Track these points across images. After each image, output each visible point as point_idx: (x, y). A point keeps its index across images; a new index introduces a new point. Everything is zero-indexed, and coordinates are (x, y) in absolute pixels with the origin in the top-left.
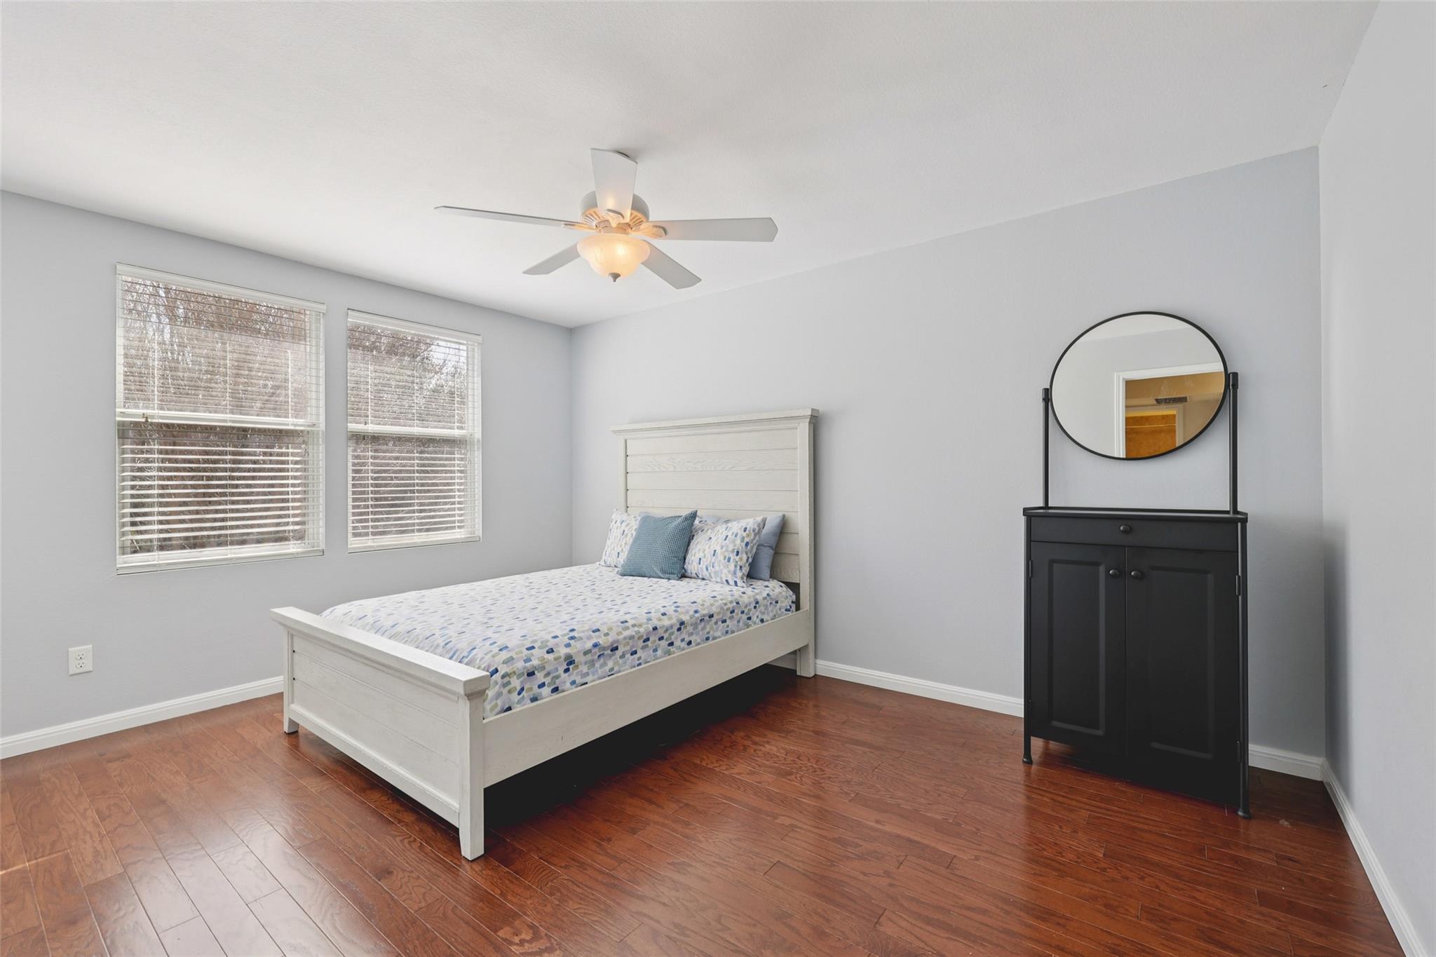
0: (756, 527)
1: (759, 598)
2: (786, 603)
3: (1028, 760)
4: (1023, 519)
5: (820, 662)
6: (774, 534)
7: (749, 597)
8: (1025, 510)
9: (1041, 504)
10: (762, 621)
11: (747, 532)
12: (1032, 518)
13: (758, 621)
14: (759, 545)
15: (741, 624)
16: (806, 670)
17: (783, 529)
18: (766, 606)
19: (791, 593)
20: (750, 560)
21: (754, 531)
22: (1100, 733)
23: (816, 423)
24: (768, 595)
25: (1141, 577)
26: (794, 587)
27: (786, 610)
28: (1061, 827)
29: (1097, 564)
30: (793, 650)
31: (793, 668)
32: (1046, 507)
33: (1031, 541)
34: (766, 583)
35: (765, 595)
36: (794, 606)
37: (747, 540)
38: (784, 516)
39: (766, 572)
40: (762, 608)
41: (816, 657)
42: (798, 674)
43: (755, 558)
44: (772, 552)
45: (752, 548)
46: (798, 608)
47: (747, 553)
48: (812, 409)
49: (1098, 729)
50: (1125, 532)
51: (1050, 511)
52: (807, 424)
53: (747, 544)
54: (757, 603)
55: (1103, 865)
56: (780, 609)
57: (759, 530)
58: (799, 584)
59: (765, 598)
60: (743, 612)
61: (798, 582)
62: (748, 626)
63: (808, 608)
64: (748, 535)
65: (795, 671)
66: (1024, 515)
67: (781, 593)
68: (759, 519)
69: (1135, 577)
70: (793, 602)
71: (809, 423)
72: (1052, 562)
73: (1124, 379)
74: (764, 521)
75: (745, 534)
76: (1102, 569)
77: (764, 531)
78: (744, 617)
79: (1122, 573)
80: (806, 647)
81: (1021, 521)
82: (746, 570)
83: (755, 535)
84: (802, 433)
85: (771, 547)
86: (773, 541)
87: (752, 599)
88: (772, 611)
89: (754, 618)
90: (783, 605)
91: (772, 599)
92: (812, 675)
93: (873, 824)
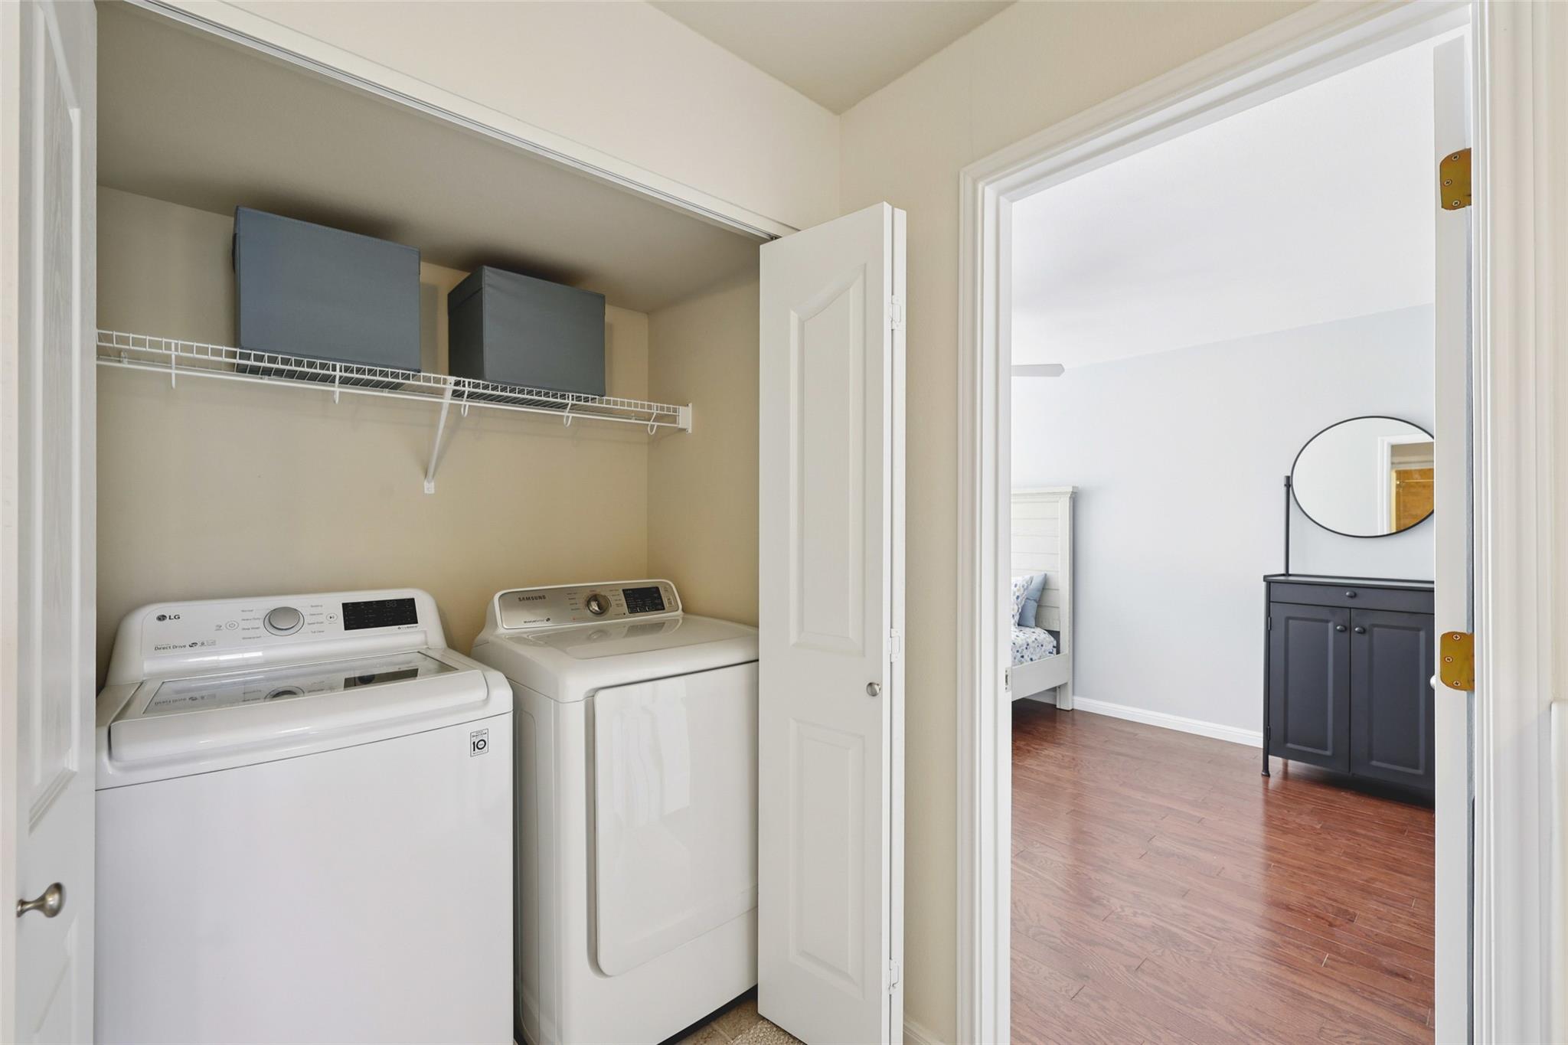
0: (1024, 583)
1: (1030, 641)
2: (1050, 647)
3: (1266, 773)
4: (1264, 584)
5: (1076, 698)
6: (1038, 590)
7: (1022, 640)
8: (1265, 577)
9: (1283, 571)
10: (1031, 660)
11: (1018, 587)
12: (1272, 584)
13: (1029, 659)
14: (1027, 598)
15: (1016, 660)
16: (1063, 704)
17: (1045, 587)
18: (1034, 648)
19: (1052, 639)
20: (1020, 610)
21: (1023, 586)
22: (1328, 753)
23: (1075, 498)
24: (1036, 639)
25: (1363, 632)
26: (1055, 634)
27: (1050, 653)
28: (1289, 811)
29: (1327, 621)
30: (1054, 686)
31: (1051, 702)
32: (1287, 574)
33: (1270, 602)
34: (1033, 630)
35: (1034, 639)
36: (1055, 650)
37: (1017, 594)
38: (1046, 575)
39: (1032, 622)
40: (1032, 650)
41: (1073, 694)
42: (1058, 707)
43: (1023, 608)
44: (1036, 604)
45: (1022, 600)
46: (1058, 652)
47: (1017, 605)
48: (1073, 487)
49: (1326, 750)
50: (1351, 597)
51: (1291, 578)
52: (1068, 499)
53: (1018, 598)
54: (1028, 645)
55: (1319, 831)
56: (1044, 651)
57: (1027, 587)
58: (1059, 632)
59: (1033, 642)
60: (1018, 651)
61: (1058, 630)
62: (1022, 663)
63: (1067, 652)
64: (1018, 590)
65: (1055, 706)
66: (1264, 581)
67: (1045, 639)
68: (1027, 577)
69: (1359, 632)
70: (1054, 647)
71: (1070, 498)
72: (1288, 619)
73: (1388, 444)
74: (1032, 579)
75: (1015, 589)
76: (1331, 625)
77: (1031, 587)
78: (1019, 655)
79: (1347, 629)
80: (1066, 684)
81: (1262, 586)
82: (1017, 618)
83: (1024, 590)
84: (1064, 507)
85: (1035, 600)
86: (1037, 595)
87: (1024, 642)
88: (1039, 652)
89: (1026, 657)
90: (1048, 648)
91: (1038, 642)
92: (1070, 708)
93: (1140, 798)
